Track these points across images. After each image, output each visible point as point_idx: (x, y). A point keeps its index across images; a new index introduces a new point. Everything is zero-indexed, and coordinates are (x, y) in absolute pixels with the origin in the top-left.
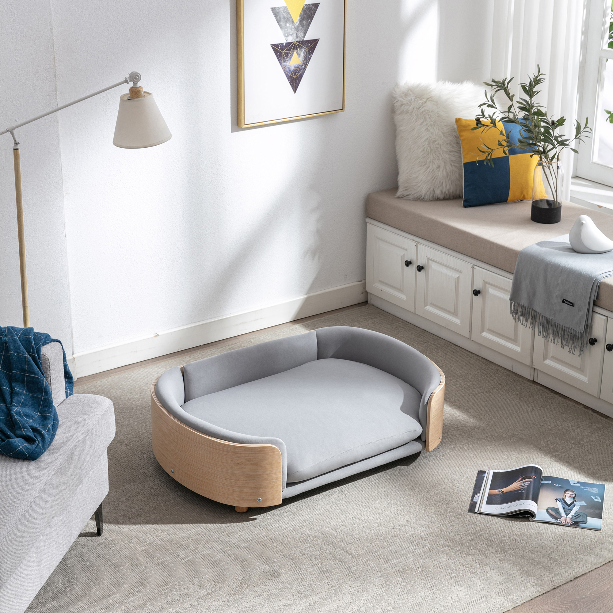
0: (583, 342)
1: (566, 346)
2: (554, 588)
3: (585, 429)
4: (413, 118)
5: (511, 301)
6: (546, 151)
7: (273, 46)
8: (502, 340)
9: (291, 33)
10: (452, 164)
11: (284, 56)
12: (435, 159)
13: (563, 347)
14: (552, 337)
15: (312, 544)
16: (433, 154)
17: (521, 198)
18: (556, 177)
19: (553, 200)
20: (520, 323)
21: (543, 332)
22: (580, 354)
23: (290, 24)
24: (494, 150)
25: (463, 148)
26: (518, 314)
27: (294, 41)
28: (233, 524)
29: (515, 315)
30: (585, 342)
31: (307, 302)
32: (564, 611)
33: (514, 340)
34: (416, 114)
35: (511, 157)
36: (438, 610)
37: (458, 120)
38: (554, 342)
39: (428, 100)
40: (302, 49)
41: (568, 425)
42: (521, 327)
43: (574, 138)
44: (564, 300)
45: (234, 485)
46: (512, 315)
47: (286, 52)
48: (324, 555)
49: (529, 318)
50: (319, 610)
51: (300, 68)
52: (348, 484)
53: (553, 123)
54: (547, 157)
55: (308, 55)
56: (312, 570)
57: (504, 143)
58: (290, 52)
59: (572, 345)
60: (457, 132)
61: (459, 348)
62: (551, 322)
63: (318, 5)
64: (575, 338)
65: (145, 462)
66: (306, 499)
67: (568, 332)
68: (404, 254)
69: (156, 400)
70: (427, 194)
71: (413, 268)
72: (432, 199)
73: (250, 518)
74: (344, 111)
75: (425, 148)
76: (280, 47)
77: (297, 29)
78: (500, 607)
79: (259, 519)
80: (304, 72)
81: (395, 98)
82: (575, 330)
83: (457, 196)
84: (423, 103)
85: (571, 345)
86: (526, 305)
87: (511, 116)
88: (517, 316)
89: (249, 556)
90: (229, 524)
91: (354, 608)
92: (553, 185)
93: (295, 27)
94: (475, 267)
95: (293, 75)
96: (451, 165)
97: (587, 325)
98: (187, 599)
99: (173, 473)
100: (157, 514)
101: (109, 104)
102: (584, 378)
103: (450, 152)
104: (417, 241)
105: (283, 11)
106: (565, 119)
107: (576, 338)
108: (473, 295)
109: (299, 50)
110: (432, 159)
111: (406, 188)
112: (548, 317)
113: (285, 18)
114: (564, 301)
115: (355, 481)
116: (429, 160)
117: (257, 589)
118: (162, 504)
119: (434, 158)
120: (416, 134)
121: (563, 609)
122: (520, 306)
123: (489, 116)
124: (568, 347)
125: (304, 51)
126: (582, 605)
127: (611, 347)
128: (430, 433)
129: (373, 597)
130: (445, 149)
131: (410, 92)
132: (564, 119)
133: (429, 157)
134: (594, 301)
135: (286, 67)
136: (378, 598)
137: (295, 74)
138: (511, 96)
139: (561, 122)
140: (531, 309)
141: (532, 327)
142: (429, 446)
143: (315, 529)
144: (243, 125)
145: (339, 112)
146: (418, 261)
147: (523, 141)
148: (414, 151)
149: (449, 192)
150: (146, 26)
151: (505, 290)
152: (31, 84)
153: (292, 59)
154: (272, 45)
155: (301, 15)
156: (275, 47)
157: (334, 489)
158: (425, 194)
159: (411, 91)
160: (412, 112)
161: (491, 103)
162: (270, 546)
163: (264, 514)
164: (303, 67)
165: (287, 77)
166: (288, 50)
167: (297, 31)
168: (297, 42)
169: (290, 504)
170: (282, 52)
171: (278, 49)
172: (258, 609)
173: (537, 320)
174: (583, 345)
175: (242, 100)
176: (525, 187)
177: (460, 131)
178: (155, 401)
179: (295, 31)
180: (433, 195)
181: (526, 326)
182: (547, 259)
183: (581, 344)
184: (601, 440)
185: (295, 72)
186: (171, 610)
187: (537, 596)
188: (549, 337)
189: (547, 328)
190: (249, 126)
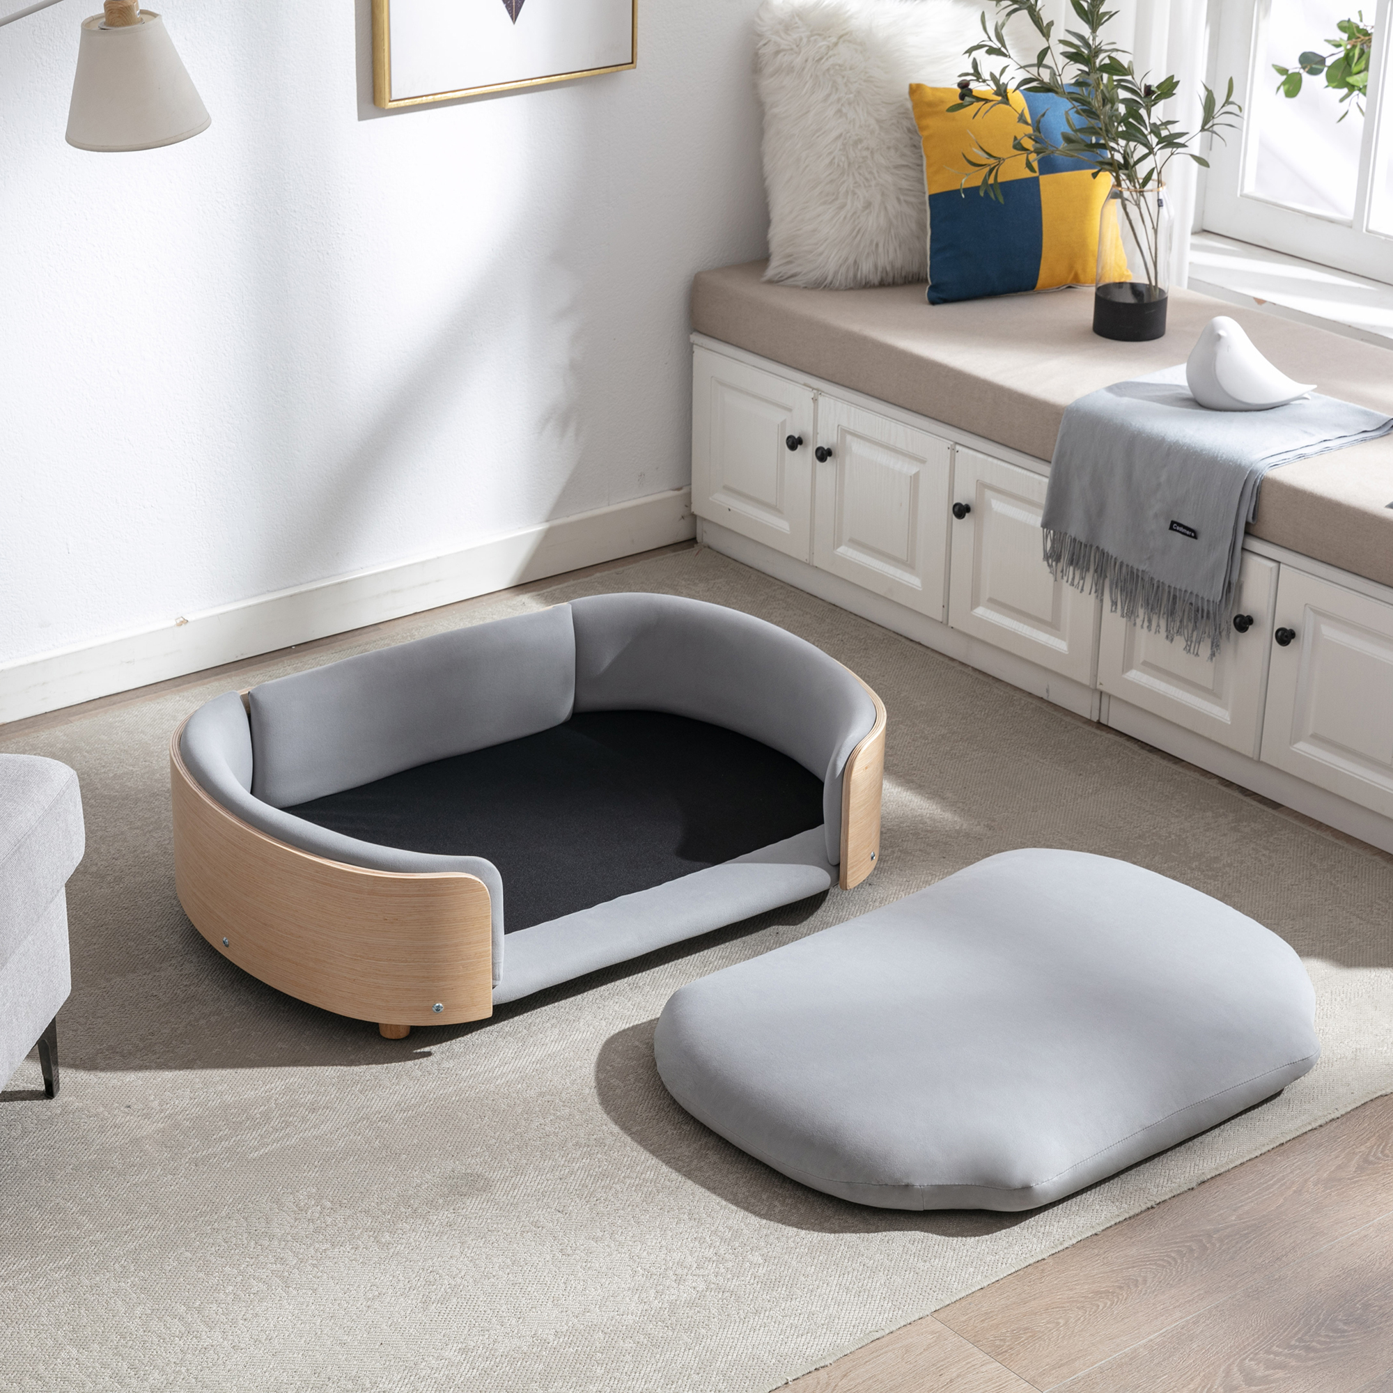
0: (1220, 625)
1: (1179, 637)
2: (1150, 1206)
3: (1225, 835)
4: (806, 83)
5: (1045, 530)
6: (1132, 162)
8: (1022, 625)
10: (902, 198)
12: (860, 186)
13: (1170, 638)
14: (1145, 613)
15: (567, 1110)
16: (853, 174)
17: (1069, 281)
18: (1153, 228)
19: (1147, 282)
20: (1067, 581)
21: (1123, 603)
22: (1213, 655)
24: (1004, 160)
25: (927, 157)
26: (1062, 560)
28: (374, 1066)
29: (1054, 564)
30: (1224, 626)
31: (548, 541)
32: (1174, 1259)
33: (1052, 625)
34: (811, 76)
35: (1044, 179)
36: (872, 1262)
37: (915, 90)
38: (1149, 627)
39: (841, 40)
41: (1182, 826)
42: (1068, 591)
43: (1200, 128)
44: (1173, 522)
45: (378, 972)
46: (1048, 563)
48: (595, 1136)
49: (1088, 570)
50: (584, 1264)
52: (652, 970)
53: (1149, 91)
54: (1132, 178)
56: (567, 1171)
57: (1029, 144)
59: (1192, 633)
60: (911, 119)
61: (918, 647)
62: (1142, 579)
64: (1200, 615)
65: (158, 924)
66: (550, 1006)
67: (1184, 601)
68: (785, 420)
69: (183, 771)
70: (840, 274)
71: (806, 455)
72: (852, 285)
73: (416, 1053)
74: (635, 68)
75: (834, 158)
78: (1020, 1252)
79: (439, 1054)
81: (760, 36)
82: (1200, 596)
83: (913, 277)
84: (828, 47)
85: (1190, 632)
86: (1083, 539)
87: (1046, 75)
88: (1060, 565)
89: (415, 1141)
90: (365, 1067)
91: (669, 1258)
92: (1148, 247)
94: (958, 447)
96: (898, 199)
97: (1230, 583)
98: (266, 1243)
99: (227, 946)
100: (190, 1046)
102: (1221, 714)
103: (896, 167)
104: (815, 387)
106: (1178, 82)
107: (1202, 617)
108: (954, 517)
110: (851, 186)
111: (789, 259)
112: (1135, 567)
114: (1174, 526)
115: (669, 962)
116: (845, 189)
117: (435, 1217)
118: (202, 1022)
119: (856, 183)
120: (811, 124)
121: (1173, 1255)
122: (1068, 540)
123: (992, 75)
124: (1183, 638)
126: (1217, 1246)
127: (1286, 636)
128: (849, 845)
129: (715, 1232)
130: (883, 161)
131: (797, 19)
132: (1174, 81)
133: (844, 182)
134: (1247, 524)
136: (728, 1235)
138: (1045, 25)
139: (1168, 88)
140: (1094, 548)
141: (1096, 592)
142: (848, 877)
143: (573, 1077)
144: (387, 100)
145: (622, 70)
146: (819, 436)
147: (1073, 138)
148: (807, 167)
149: (893, 267)
151: (1029, 503)
157: (618, 983)
158: (836, 273)
159: (801, 19)
160: (803, 69)
161: (996, 44)
162: (465, 1116)
163: (449, 1043)
169: (512, 1017)
172: (437, 1264)
173: (1108, 575)
174: (1220, 633)
175: (383, 39)
176: (1078, 251)
177: (920, 117)
178: (181, 773)
180: (855, 276)
181: (1082, 590)
182: (1133, 424)
183: (1216, 630)
184: (1263, 859)
186: (227, 1269)
187: (1108, 1225)
188: (1138, 616)
189: (1131, 592)
190: (402, 103)
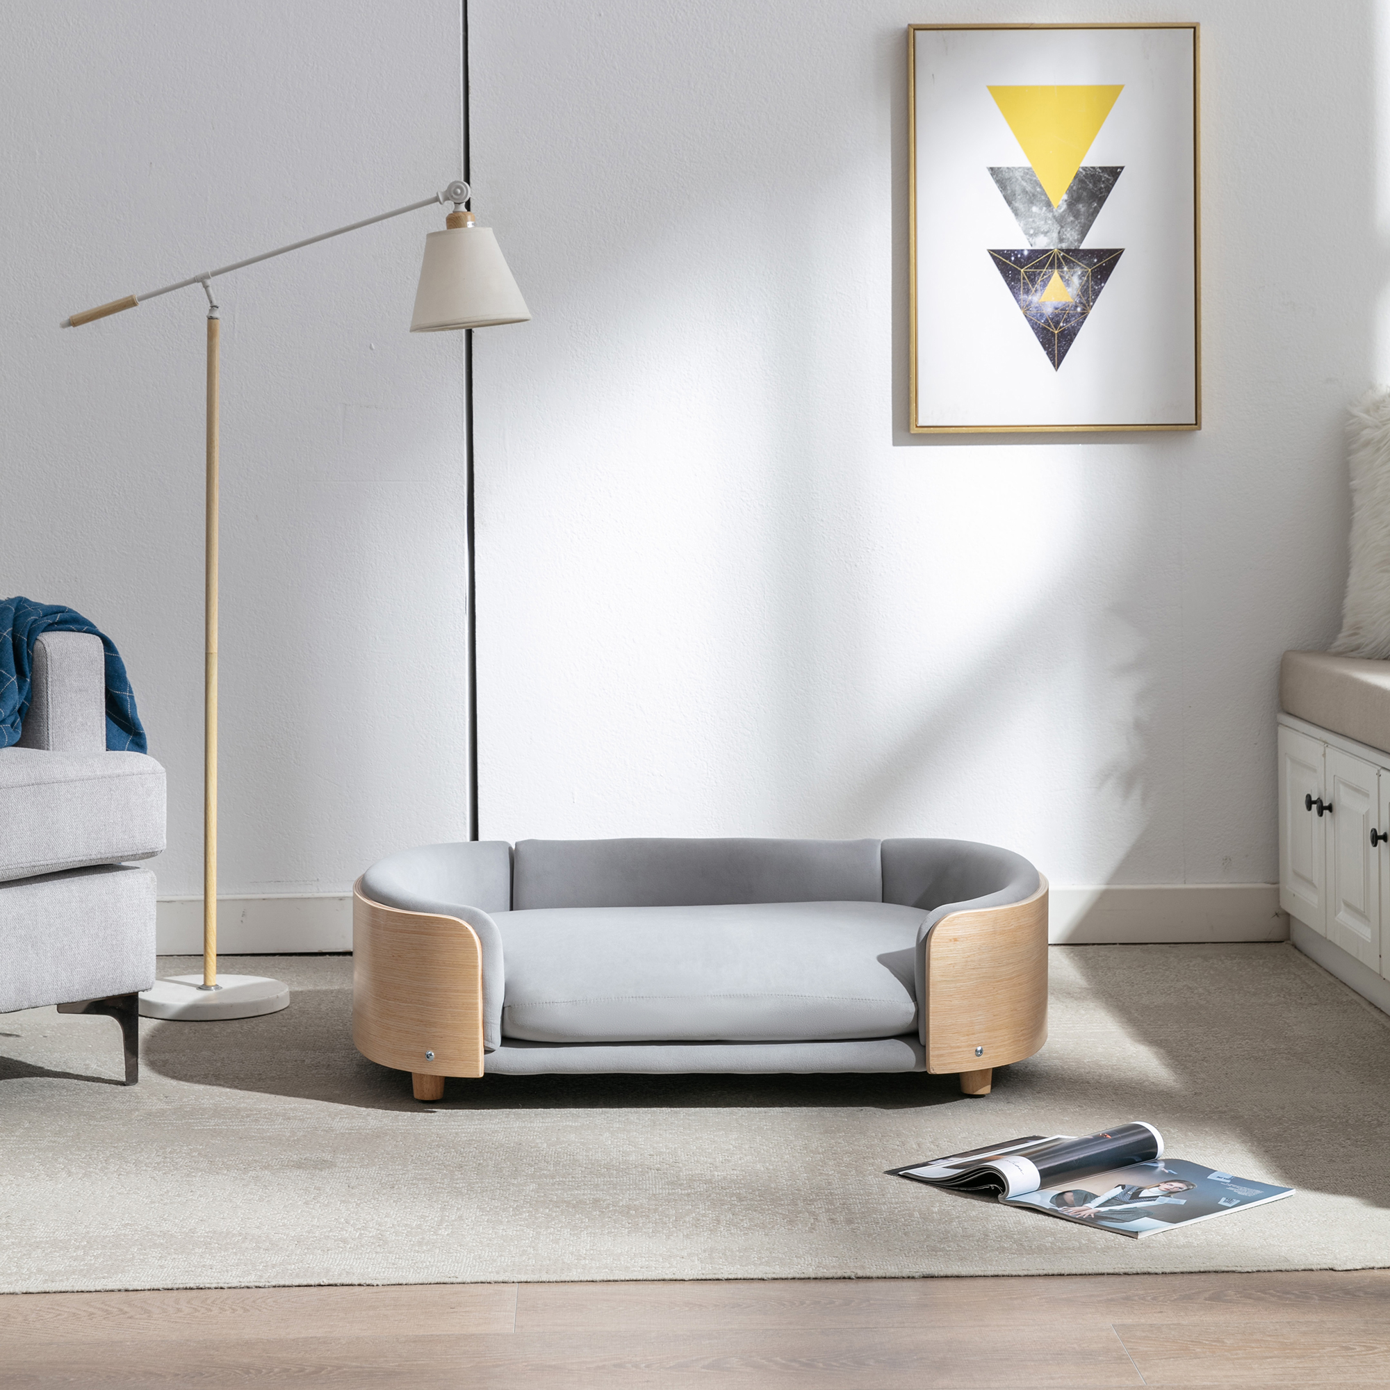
7: (996, 255)
9: (1045, 228)
11: (1024, 278)
23: (1041, 209)
27: (1052, 248)
31: (1104, 903)
40: (1076, 270)
47: (1028, 270)
51: (1071, 312)
55: (1091, 283)
58: (1042, 272)
63: (1119, 170)
74: (1201, 430)
76: (1013, 258)
77: (1060, 220)
80: (1083, 322)
93: (1054, 217)
94: (1381, 772)
95: (1049, 326)
101: (590, 343)
105: (1022, 177)
108: (1370, 844)
109: (1065, 269)
111: (1356, 631)
113: (1027, 192)
125: (1080, 273)
135: (1032, 306)
137: (1057, 324)
142: (931, 1059)
144: (914, 425)
146: (1323, 793)
150: (682, 187)
152: (409, 277)
153: (1048, 288)
154: (993, 251)
155: (1070, 190)
156: (1001, 258)
164: (1079, 310)
165: (1033, 328)
166: (1036, 267)
167: (1062, 227)
168: (1063, 250)
170: (1020, 271)
171: (1008, 262)
179: (1055, 226)
185: (1055, 319)
